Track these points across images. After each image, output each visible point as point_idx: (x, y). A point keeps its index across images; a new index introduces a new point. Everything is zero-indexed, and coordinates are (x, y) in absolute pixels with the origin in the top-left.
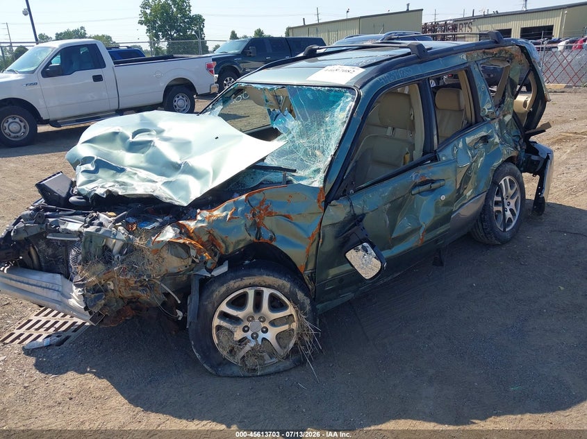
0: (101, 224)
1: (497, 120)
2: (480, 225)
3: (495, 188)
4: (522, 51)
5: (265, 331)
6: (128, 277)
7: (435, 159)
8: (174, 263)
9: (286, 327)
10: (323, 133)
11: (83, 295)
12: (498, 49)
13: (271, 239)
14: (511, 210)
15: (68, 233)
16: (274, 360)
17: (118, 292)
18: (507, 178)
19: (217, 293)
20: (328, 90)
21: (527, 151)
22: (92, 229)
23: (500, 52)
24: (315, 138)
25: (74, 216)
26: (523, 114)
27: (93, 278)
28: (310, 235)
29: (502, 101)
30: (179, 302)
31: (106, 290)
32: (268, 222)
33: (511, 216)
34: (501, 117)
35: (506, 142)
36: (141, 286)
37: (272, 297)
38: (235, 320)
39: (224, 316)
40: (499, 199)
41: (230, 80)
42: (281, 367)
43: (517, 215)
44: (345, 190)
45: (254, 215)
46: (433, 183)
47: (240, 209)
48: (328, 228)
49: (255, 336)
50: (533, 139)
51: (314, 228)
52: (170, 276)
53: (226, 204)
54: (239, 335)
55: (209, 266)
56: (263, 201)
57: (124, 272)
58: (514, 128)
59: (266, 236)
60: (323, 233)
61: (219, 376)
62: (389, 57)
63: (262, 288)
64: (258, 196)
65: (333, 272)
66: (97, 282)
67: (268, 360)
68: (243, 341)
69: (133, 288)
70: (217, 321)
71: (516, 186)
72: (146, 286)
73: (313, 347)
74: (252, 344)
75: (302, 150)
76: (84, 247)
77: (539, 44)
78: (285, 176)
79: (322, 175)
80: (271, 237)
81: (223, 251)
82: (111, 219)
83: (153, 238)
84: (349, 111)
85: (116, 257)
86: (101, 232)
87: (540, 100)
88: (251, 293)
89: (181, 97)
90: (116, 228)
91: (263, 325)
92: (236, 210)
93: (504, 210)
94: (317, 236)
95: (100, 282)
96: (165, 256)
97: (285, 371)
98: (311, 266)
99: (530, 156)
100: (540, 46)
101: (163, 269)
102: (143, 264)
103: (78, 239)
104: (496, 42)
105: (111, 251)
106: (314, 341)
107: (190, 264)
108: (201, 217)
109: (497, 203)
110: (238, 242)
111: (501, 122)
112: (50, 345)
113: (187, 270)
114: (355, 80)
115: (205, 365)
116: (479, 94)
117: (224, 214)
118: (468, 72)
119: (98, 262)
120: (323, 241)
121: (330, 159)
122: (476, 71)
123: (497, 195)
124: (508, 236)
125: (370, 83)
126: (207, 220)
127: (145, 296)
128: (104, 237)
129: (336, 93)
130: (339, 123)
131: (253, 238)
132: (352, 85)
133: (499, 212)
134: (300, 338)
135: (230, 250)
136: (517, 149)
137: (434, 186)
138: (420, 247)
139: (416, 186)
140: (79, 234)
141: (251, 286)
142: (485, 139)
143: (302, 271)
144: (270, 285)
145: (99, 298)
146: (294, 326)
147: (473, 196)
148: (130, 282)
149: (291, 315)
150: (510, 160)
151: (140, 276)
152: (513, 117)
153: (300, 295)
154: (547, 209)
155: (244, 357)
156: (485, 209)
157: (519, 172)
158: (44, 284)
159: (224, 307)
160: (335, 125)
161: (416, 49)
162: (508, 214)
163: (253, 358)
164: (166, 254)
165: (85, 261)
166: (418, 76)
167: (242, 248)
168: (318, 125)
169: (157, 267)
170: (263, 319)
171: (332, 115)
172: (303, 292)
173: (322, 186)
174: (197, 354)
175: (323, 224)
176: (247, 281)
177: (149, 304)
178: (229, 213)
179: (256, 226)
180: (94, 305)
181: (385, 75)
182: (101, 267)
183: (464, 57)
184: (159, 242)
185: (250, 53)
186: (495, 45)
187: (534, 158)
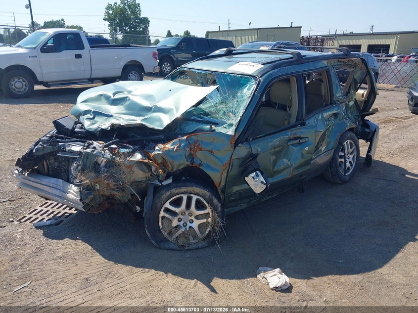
0: (95, 148)
1: (344, 104)
2: (329, 170)
3: (340, 147)
4: (363, 62)
5: (192, 222)
6: (110, 182)
7: (303, 124)
8: (140, 175)
9: (204, 221)
10: (235, 102)
11: (80, 191)
12: (347, 59)
13: (200, 165)
14: (350, 162)
15: (72, 152)
16: (196, 241)
17: (102, 191)
18: (349, 141)
19: (164, 195)
20: (240, 77)
21: (362, 126)
22: (89, 150)
23: (349, 61)
24: (230, 105)
25: (76, 143)
26: (361, 102)
27: (87, 181)
28: (224, 164)
29: (348, 92)
30: (140, 200)
31: (94, 190)
32: (199, 154)
33: (349, 166)
34: (347, 103)
35: (349, 118)
36: (117, 188)
37: (198, 201)
38: (174, 214)
39: (167, 210)
40: (342, 154)
41: (167, 64)
42: (200, 245)
43: (354, 165)
44: (247, 139)
45: (191, 149)
46: (301, 139)
47: (182, 145)
48: (235, 161)
49: (185, 225)
50: (366, 118)
51: (227, 160)
52: (135, 183)
53: (174, 141)
54: (175, 223)
55: (160, 178)
56: (197, 141)
57: (107, 178)
58: (355, 111)
59: (197, 163)
60: (232, 163)
61: (161, 248)
62: (279, 59)
63: (192, 195)
64: (194, 138)
65: (236, 189)
66: (89, 184)
67: (192, 240)
68: (177, 227)
69: (111, 189)
70: (162, 214)
71: (354, 147)
72: (120, 188)
73: (221, 234)
74: (183, 229)
75: (222, 112)
76: (83, 161)
77: (379, 56)
78: (211, 127)
79: (234, 128)
80: (200, 164)
81: (170, 169)
82: (101, 145)
83: (128, 158)
84: (253, 90)
85: (103, 169)
86: (95, 153)
87: (372, 94)
88: (185, 197)
89: (133, 73)
90: (104, 151)
91: (190, 218)
92: (180, 145)
93: (346, 161)
94: (228, 165)
95: (91, 184)
96: (135, 170)
97: (202, 248)
98: (223, 184)
99: (364, 129)
100: (380, 58)
101: (133, 178)
102: (120, 174)
103: (79, 156)
104: (346, 55)
105: (99, 165)
106: (222, 230)
107: (149, 176)
108: (159, 147)
109: (341, 157)
110: (180, 165)
111: (347, 106)
112: (51, 225)
113: (146, 181)
114: (257, 72)
115: (152, 241)
116: (334, 86)
117: (173, 147)
118: (328, 72)
119: (91, 171)
120: (232, 169)
121: (239, 118)
122: (333, 72)
123: (341, 151)
124: (347, 178)
125: (267, 74)
126: (162, 150)
127: (118, 195)
128: (96, 156)
129: (245, 79)
130: (246, 97)
131: (189, 163)
132: (255, 75)
133: (342, 162)
134: (213, 228)
135: (175, 170)
136: (356, 124)
137: (302, 141)
138: (291, 178)
139: (290, 140)
140: (80, 153)
141: (185, 193)
142: (335, 115)
143: (217, 186)
144: (197, 193)
145: (90, 194)
146: (210, 220)
147: (326, 150)
148: (111, 185)
149: (209, 213)
150: (351, 130)
151: (117, 181)
152: (355, 102)
153: (215, 201)
154: (373, 164)
155: (177, 237)
156: (333, 159)
157: (356, 138)
158: (51, 185)
159: (167, 205)
160: (244, 98)
161: (296, 55)
162: (348, 164)
163: (183, 238)
164: (135, 169)
165: (83, 170)
166: (296, 72)
167: (182, 169)
168: (233, 97)
169: (129, 176)
170: (191, 214)
171: (242, 92)
172: (217, 199)
173: (233, 134)
174: (148, 234)
175: (233, 158)
176: (184, 189)
177: (119, 200)
178: (176, 147)
179: (191, 157)
180: (86, 198)
181: (276, 70)
182: (93, 174)
183: (325, 62)
184: (132, 161)
185: (182, 47)
186: (345, 56)
187: (367, 130)
